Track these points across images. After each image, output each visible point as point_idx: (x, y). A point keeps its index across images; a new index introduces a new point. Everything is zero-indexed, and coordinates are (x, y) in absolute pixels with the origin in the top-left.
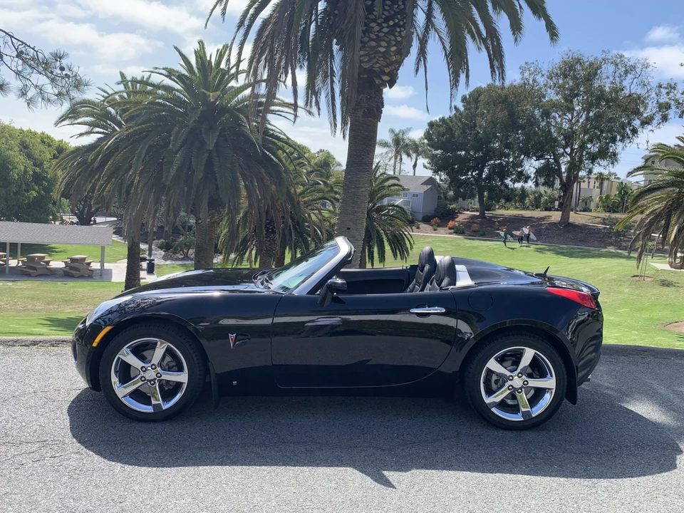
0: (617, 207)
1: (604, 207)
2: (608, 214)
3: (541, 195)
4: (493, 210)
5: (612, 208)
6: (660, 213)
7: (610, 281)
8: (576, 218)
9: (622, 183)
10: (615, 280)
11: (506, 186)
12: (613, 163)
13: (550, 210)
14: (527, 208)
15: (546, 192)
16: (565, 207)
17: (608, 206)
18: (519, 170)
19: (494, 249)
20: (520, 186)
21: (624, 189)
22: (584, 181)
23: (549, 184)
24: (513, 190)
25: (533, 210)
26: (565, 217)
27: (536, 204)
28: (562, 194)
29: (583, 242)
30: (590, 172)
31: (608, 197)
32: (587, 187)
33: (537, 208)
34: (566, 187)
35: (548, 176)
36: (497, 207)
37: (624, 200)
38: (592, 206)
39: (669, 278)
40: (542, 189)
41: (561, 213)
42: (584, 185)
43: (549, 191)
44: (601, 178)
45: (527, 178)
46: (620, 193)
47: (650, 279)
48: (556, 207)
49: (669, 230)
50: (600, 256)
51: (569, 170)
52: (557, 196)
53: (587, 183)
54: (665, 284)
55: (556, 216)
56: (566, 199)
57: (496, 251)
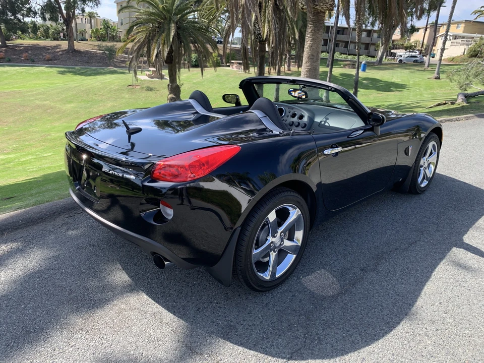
0: (104, 37)
1: (95, 37)
2: (99, 43)
3: (48, 28)
4: (12, 40)
5: (101, 38)
6: (143, 42)
7: (115, 90)
8: (79, 46)
9: (105, 20)
10: (118, 89)
11: (19, 20)
12: (97, 5)
13: (58, 40)
14: (40, 38)
15: (51, 26)
16: (69, 36)
17: (98, 37)
18: (28, 6)
19: (22, 72)
20: (30, 21)
21: (106, 24)
22: (78, 18)
23: (54, 19)
24: (25, 23)
25: (45, 40)
26: (71, 45)
27: (46, 35)
28: (65, 28)
29: (88, 63)
30: (83, 11)
31: (97, 30)
33: (47, 38)
34: (68, 21)
35: (52, 13)
36: (14, 37)
37: (106, 33)
38: (87, 36)
39: (151, 86)
40: (48, 23)
41: (67, 42)
42: (79, 21)
43: (54, 24)
44: (91, 16)
45: (35, 13)
46: (105, 27)
47: (139, 87)
48: (62, 37)
49: (151, 53)
50: (105, 73)
51: (67, 8)
52: (60, 29)
53: (80, 19)
54: (150, 89)
55: (64, 45)
56: (69, 31)
57: (23, 74)
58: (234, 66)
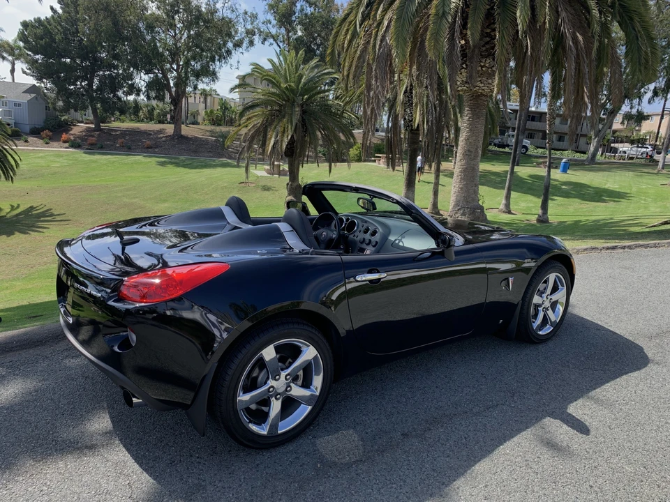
0: (220, 121)
1: (209, 120)
2: (213, 127)
3: (153, 109)
4: (109, 122)
5: (216, 122)
6: (259, 128)
7: (222, 188)
8: (187, 130)
9: (222, 99)
10: (226, 187)
11: (119, 99)
12: (214, 81)
13: (163, 123)
14: (142, 121)
15: (157, 106)
16: (176, 120)
17: (213, 120)
18: (130, 82)
19: (114, 162)
20: (132, 99)
21: (225, 106)
22: (191, 96)
23: (160, 98)
24: (126, 103)
25: (148, 122)
26: (177, 129)
27: (150, 117)
28: (173, 108)
29: (196, 152)
30: (195, 88)
31: (212, 112)
32: (193, 102)
33: (151, 121)
34: (176, 101)
35: (158, 90)
36: (113, 119)
37: (223, 115)
38: (200, 119)
39: (269, 184)
40: (154, 103)
41: (173, 126)
42: (191, 100)
43: (161, 104)
44: (205, 94)
45: (138, 92)
46: (221, 108)
47: (253, 185)
48: (169, 120)
49: (267, 144)
50: (215, 166)
51: (176, 85)
52: (168, 109)
53: (193, 97)
54: (266, 188)
55: (169, 129)
56: (177, 113)
57: (115, 164)
58: (381, 162)
